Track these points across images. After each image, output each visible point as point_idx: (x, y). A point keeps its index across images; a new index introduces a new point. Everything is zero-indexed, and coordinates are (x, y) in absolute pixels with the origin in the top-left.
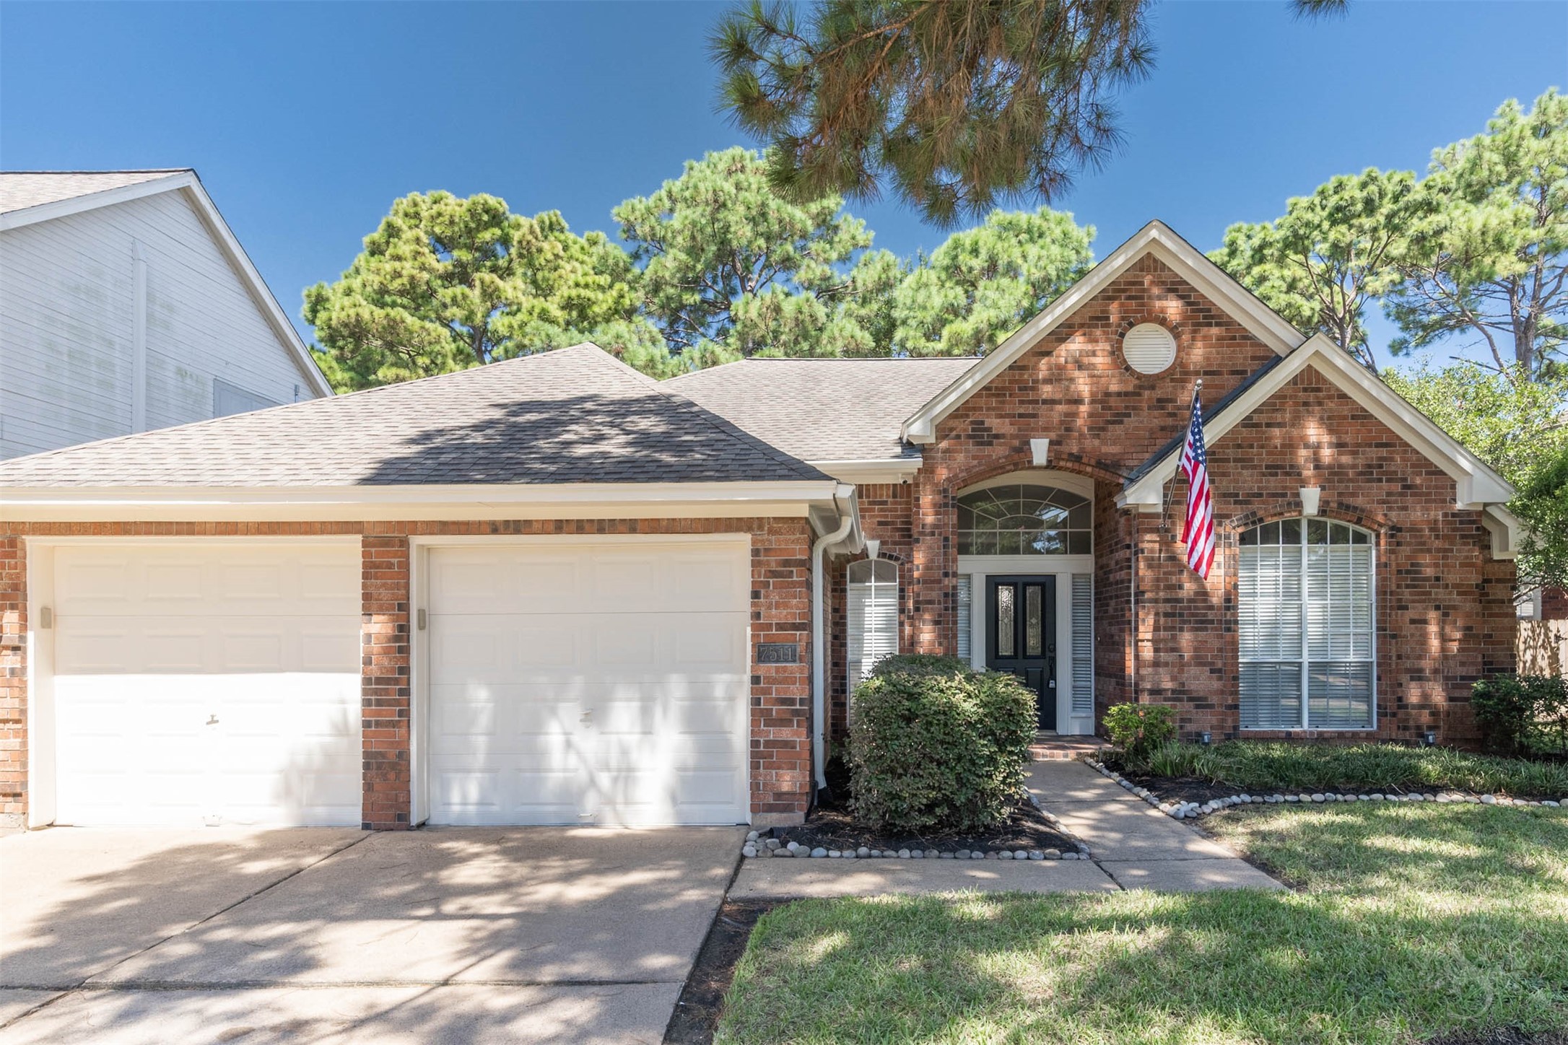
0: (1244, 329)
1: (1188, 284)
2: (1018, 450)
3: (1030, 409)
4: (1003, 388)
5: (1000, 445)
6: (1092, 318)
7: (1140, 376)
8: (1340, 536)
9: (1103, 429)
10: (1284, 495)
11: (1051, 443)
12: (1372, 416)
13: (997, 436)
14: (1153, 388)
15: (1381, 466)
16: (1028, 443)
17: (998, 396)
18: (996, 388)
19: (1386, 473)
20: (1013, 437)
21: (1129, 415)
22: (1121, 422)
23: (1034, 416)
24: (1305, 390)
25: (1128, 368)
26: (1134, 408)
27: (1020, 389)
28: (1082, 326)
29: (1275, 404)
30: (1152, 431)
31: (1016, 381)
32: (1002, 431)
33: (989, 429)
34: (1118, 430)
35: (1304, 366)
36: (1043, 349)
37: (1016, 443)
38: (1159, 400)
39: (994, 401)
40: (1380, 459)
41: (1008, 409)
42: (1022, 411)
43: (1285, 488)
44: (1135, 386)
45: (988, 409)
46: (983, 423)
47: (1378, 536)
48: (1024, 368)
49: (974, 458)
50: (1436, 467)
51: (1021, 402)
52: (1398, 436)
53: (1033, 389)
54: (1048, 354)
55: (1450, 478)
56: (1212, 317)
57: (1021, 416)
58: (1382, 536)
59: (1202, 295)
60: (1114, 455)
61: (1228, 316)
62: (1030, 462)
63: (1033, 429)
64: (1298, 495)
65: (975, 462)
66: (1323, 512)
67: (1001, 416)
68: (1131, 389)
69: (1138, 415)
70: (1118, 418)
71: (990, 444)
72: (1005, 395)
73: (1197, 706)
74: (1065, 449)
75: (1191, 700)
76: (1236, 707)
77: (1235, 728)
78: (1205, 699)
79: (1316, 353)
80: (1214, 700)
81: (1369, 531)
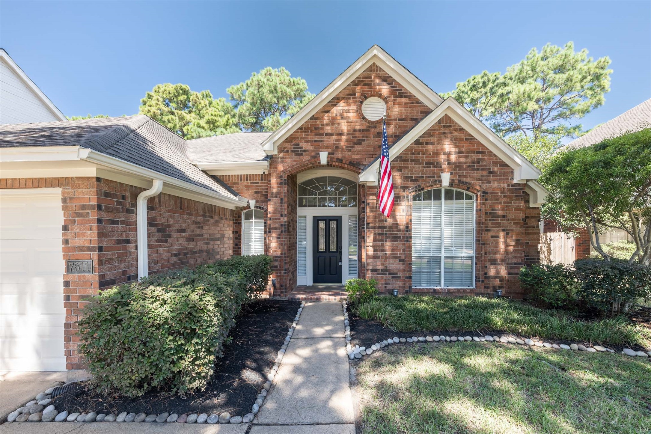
0: (417, 98)
1: (392, 78)
2: (314, 157)
3: (320, 138)
4: (308, 128)
5: (306, 155)
6: (348, 95)
7: (369, 122)
8: (459, 196)
9: (353, 147)
10: (434, 177)
11: (329, 154)
12: (475, 138)
13: (305, 151)
14: (375, 127)
15: (479, 163)
16: (319, 154)
17: (305, 132)
18: (305, 129)
19: (481, 166)
20: (312, 151)
21: (364, 140)
22: (361, 144)
23: (321, 141)
24: (444, 126)
25: (364, 118)
26: (367, 137)
27: (315, 129)
28: (343, 98)
29: (430, 133)
30: (375, 148)
31: (314, 125)
32: (307, 149)
33: (301, 148)
34: (358, 147)
35: (443, 115)
36: (326, 110)
37: (313, 154)
38: (378, 133)
39: (303, 135)
40: (478, 159)
41: (310, 138)
42: (316, 139)
43: (434, 173)
44: (367, 127)
45: (301, 138)
46: (298, 145)
47: (477, 196)
48: (317, 119)
49: (295, 161)
50: (504, 163)
51: (316, 135)
52: (487, 148)
53: (322, 128)
54: (328, 112)
55: (511, 168)
56: (403, 93)
57: (316, 141)
58: (479, 196)
59: (398, 83)
60: (357, 159)
61: (410, 93)
62: (319, 163)
63: (321, 148)
64: (440, 177)
65: (295, 163)
66: (451, 185)
67: (307, 142)
68: (365, 128)
69: (368, 140)
70: (359, 142)
71: (302, 154)
72: (308, 132)
73: (393, 277)
74: (335, 156)
75: (390, 274)
76: (410, 277)
77: (410, 287)
78: (397, 274)
79: (449, 108)
80: (400, 274)
81: (473, 194)
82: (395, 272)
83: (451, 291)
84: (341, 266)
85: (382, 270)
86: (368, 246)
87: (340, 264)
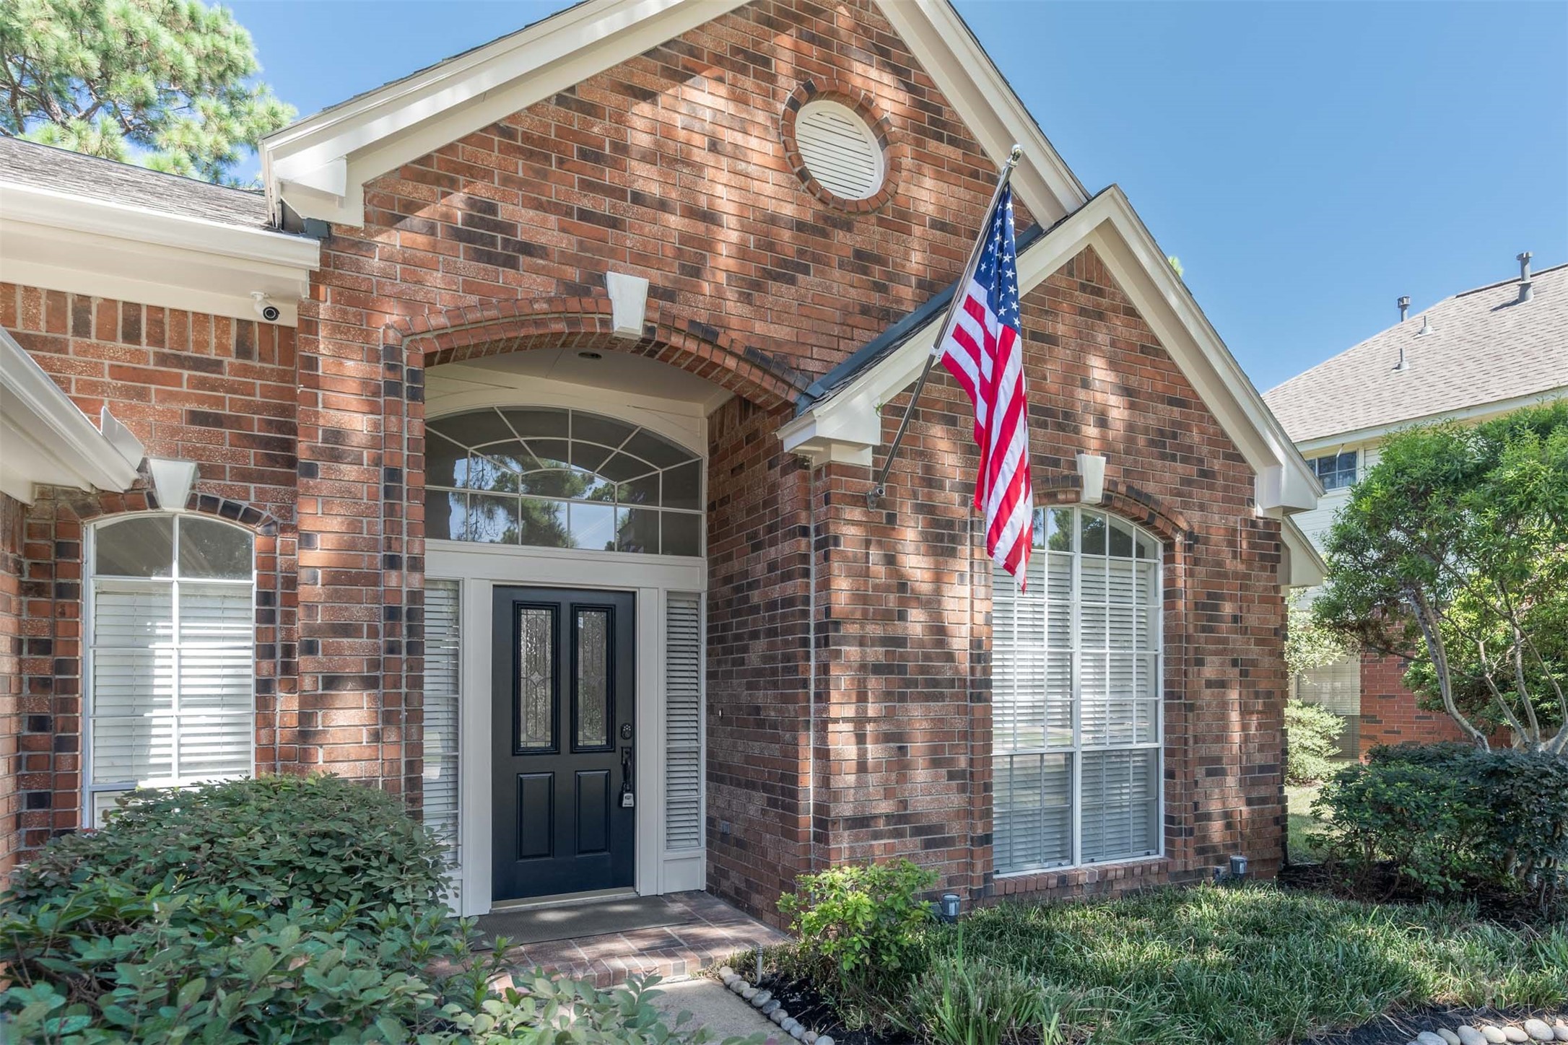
0: (990, 162)
1: (906, 50)
2: (579, 291)
3: (605, 206)
4: (543, 142)
5: (537, 271)
6: (736, 50)
7: (825, 199)
8: (1121, 546)
9: (757, 286)
10: (1056, 463)
11: (653, 292)
12: (1165, 352)
13: (528, 249)
14: (848, 227)
15: (1174, 436)
16: (601, 280)
17: (530, 155)
18: (527, 137)
19: (1180, 447)
20: (566, 259)
21: (806, 271)
22: (792, 281)
23: (614, 223)
24: (1083, 288)
25: (804, 175)
26: (816, 259)
27: (584, 155)
28: (718, 60)
29: (1042, 301)
30: (846, 311)
31: (575, 135)
32: (542, 240)
33: (508, 228)
34: (782, 293)
35: (1082, 248)
36: (637, 82)
37: (574, 274)
38: (859, 254)
39: (520, 168)
40: (1174, 423)
41: (554, 192)
42: (587, 204)
43: (1058, 450)
44: (817, 215)
45: (506, 181)
46: (492, 209)
47: (1169, 547)
48: (591, 110)
49: (469, 287)
50: (1235, 448)
51: (587, 186)
52: (1194, 392)
53: (617, 165)
54: (648, 96)
55: (1250, 468)
56: (944, 125)
57: (585, 215)
58: (1178, 548)
59: (928, 79)
60: (778, 343)
61: (969, 133)
62: (607, 323)
63: (613, 253)
64: (1073, 465)
65: (473, 299)
66: (1108, 502)
67: (539, 206)
68: (809, 217)
69: (822, 273)
70: (787, 271)
71: (511, 263)
72: (547, 158)
73: (928, 845)
74: (681, 310)
75: (918, 831)
76: (987, 839)
77: (987, 878)
78: (939, 828)
79: (1107, 226)
80: (955, 829)
81: (1156, 539)
82: (935, 820)
83: (1111, 875)
84: (632, 810)
85: (889, 818)
86: (836, 721)
87: (627, 802)
